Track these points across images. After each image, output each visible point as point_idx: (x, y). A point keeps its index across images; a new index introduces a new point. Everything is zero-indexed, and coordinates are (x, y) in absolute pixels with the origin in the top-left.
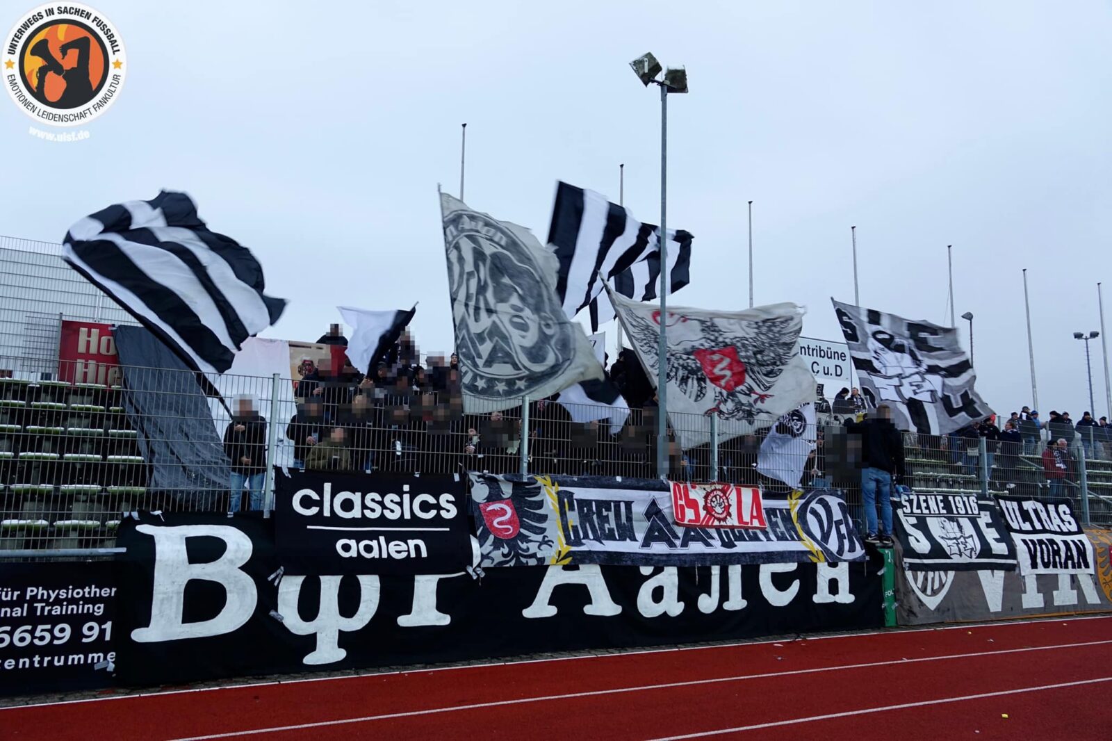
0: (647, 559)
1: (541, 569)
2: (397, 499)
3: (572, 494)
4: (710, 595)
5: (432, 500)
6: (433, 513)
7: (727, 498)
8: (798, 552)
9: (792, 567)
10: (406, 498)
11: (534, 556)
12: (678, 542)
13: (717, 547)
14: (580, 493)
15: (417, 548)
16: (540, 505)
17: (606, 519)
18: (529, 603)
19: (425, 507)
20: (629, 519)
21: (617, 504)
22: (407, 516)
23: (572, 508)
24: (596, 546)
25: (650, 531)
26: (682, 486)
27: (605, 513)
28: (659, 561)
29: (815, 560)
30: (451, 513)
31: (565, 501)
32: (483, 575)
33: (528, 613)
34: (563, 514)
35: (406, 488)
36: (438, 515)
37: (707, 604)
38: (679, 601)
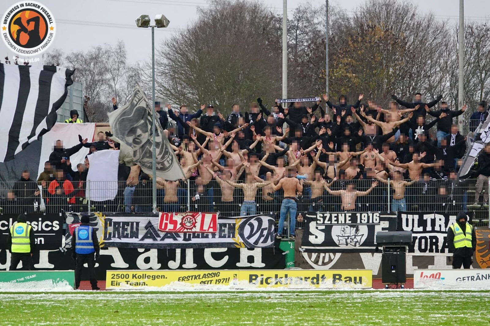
0: (141, 246)
2: (36, 223)
3: (112, 220)
4: (175, 261)
5: (50, 223)
6: (50, 228)
7: (195, 219)
8: (228, 243)
9: (224, 250)
10: (40, 223)
12: (159, 239)
13: (180, 240)
14: (115, 219)
15: (41, 241)
16: (96, 224)
17: (126, 229)
19: (47, 226)
20: (137, 229)
21: (132, 223)
22: (40, 229)
23: (110, 225)
24: (118, 240)
25: (147, 234)
26: (170, 214)
27: (126, 227)
28: (147, 246)
29: (238, 247)
30: (57, 228)
31: (107, 223)
32: (66, 250)
34: (106, 228)
35: (40, 219)
36: (52, 229)
37: (173, 265)
38: (158, 263)
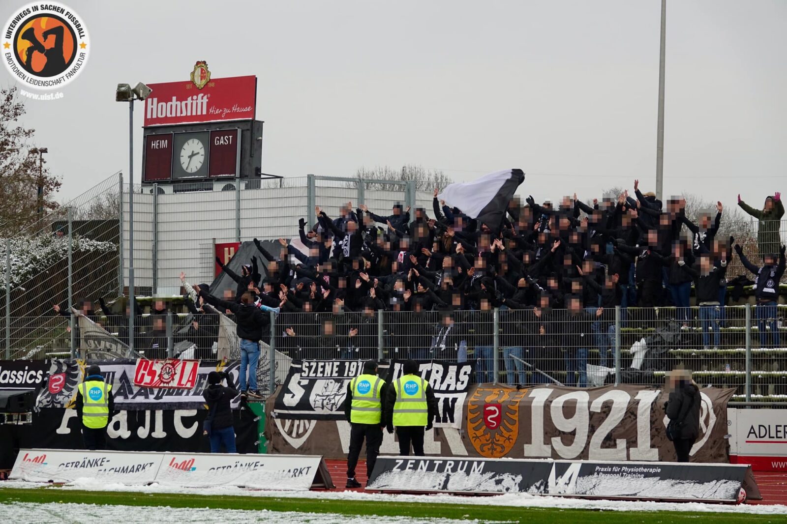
1: (62, 411)
2: (22, 373)
4: (144, 427)
5: (34, 373)
6: (33, 380)
7: (173, 369)
8: (198, 403)
9: (193, 413)
10: (26, 373)
11: (59, 403)
12: (130, 396)
13: (151, 399)
16: (76, 376)
18: (58, 426)
19: (31, 377)
22: (23, 382)
25: (120, 388)
26: (150, 362)
30: (39, 379)
32: (39, 411)
33: (59, 431)
35: (27, 368)
36: (35, 381)
37: (143, 432)
38: (128, 430)
